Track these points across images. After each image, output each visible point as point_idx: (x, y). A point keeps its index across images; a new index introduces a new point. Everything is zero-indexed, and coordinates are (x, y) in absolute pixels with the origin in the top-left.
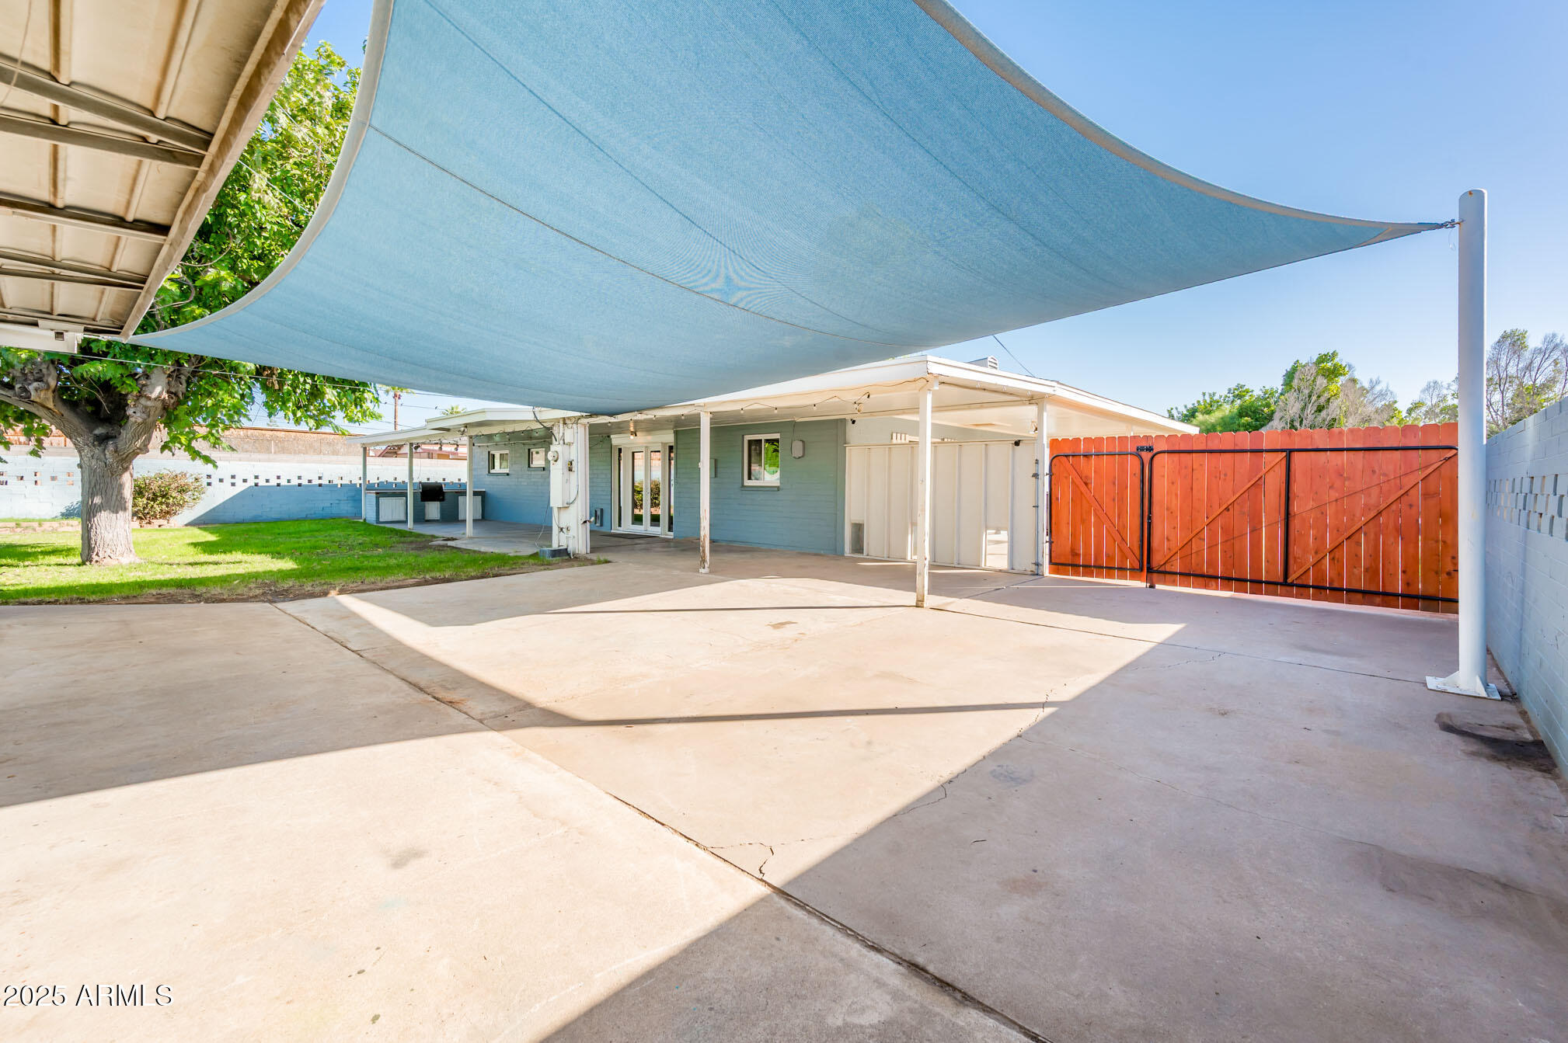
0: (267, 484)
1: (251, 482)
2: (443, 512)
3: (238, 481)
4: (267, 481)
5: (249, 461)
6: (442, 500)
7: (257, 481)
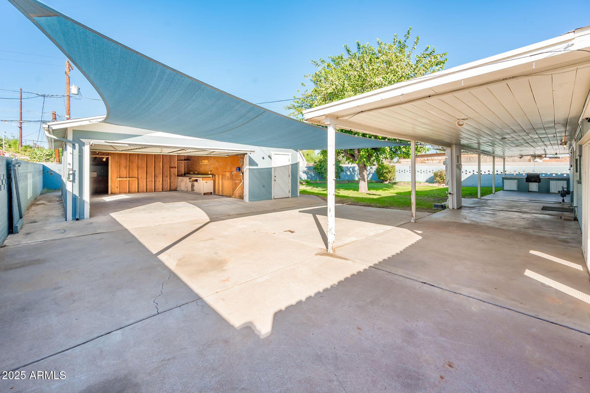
0: (485, 174)
1: (472, 174)
2: (539, 188)
3: (468, 172)
4: (485, 172)
5: (471, 165)
6: (539, 182)
7: (474, 172)
